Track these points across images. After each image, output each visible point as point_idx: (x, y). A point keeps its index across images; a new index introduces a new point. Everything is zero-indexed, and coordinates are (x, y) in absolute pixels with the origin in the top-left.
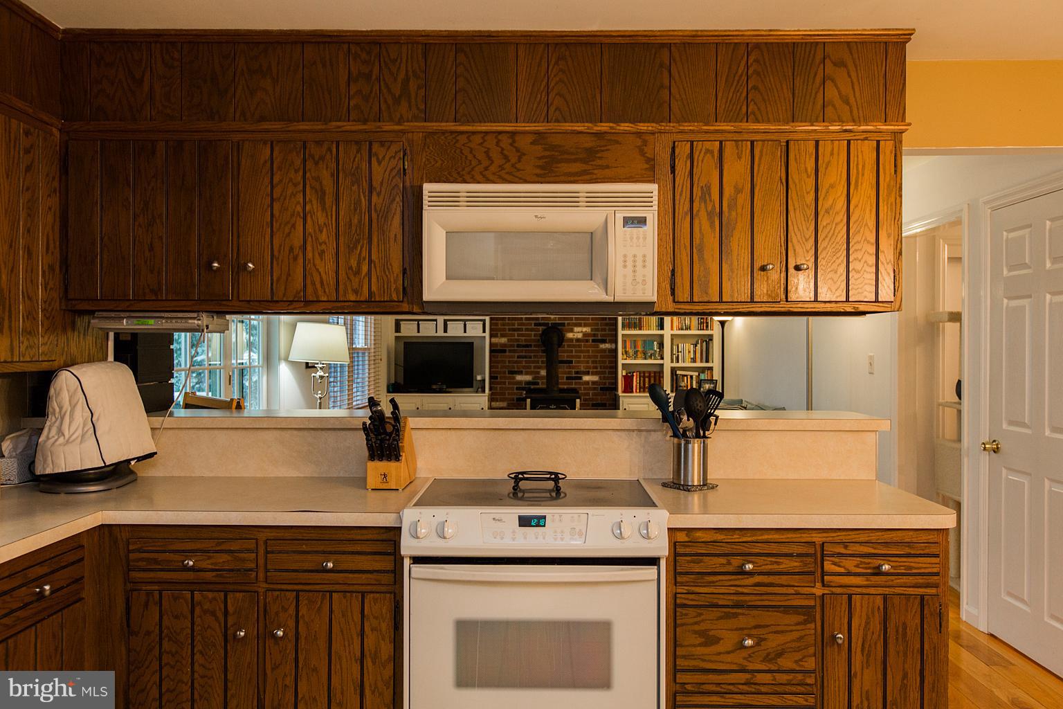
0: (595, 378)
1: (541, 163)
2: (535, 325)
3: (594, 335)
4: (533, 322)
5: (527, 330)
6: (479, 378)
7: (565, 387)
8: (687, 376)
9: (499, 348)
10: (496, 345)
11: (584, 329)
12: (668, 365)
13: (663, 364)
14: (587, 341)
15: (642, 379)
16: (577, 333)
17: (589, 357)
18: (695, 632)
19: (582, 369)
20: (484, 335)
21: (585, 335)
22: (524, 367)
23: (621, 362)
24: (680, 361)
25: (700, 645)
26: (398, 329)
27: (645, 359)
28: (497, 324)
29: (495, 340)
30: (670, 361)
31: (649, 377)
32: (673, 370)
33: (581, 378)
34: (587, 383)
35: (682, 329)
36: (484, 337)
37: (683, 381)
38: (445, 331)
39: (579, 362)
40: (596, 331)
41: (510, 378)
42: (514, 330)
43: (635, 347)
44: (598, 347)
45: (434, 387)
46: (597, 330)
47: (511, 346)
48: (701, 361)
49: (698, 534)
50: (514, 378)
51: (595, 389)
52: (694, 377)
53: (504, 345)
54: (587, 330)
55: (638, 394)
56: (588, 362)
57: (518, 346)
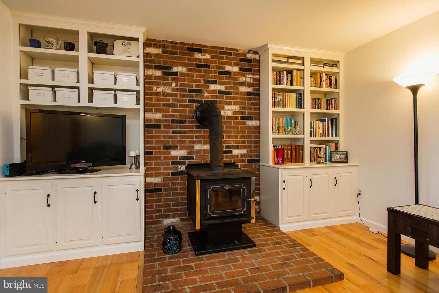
0: (243, 152)
2: (190, 101)
3: (242, 113)
4: (188, 99)
5: (182, 106)
6: (133, 154)
8: (317, 148)
9: (153, 123)
10: (150, 120)
11: (234, 108)
12: (307, 138)
13: (304, 138)
14: (236, 118)
16: (228, 110)
17: (238, 132)
19: (232, 144)
20: (137, 107)
21: (235, 112)
22: (179, 142)
26: (24, 95)
27: (285, 134)
28: (150, 99)
29: (149, 115)
30: (309, 135)
31: (291, 150)
33: (231, 152)
34: (237, 156)
36: (138, 110)
38: (91, 101)
39: (229, 137)
40: (243, 109)
41: (164, 153)
42: (169, 106)
43: (278, 124)
44: (245, 123)
45: (78, 166)
46: (245, 108)
47: (168, 121)
48: (327, 135)
50: (169, 153)
51: (243, 161)
52: (322, 149)
53: (159, 121)
54: (236, 108)
56: (237, 137)
57: (173, 121)
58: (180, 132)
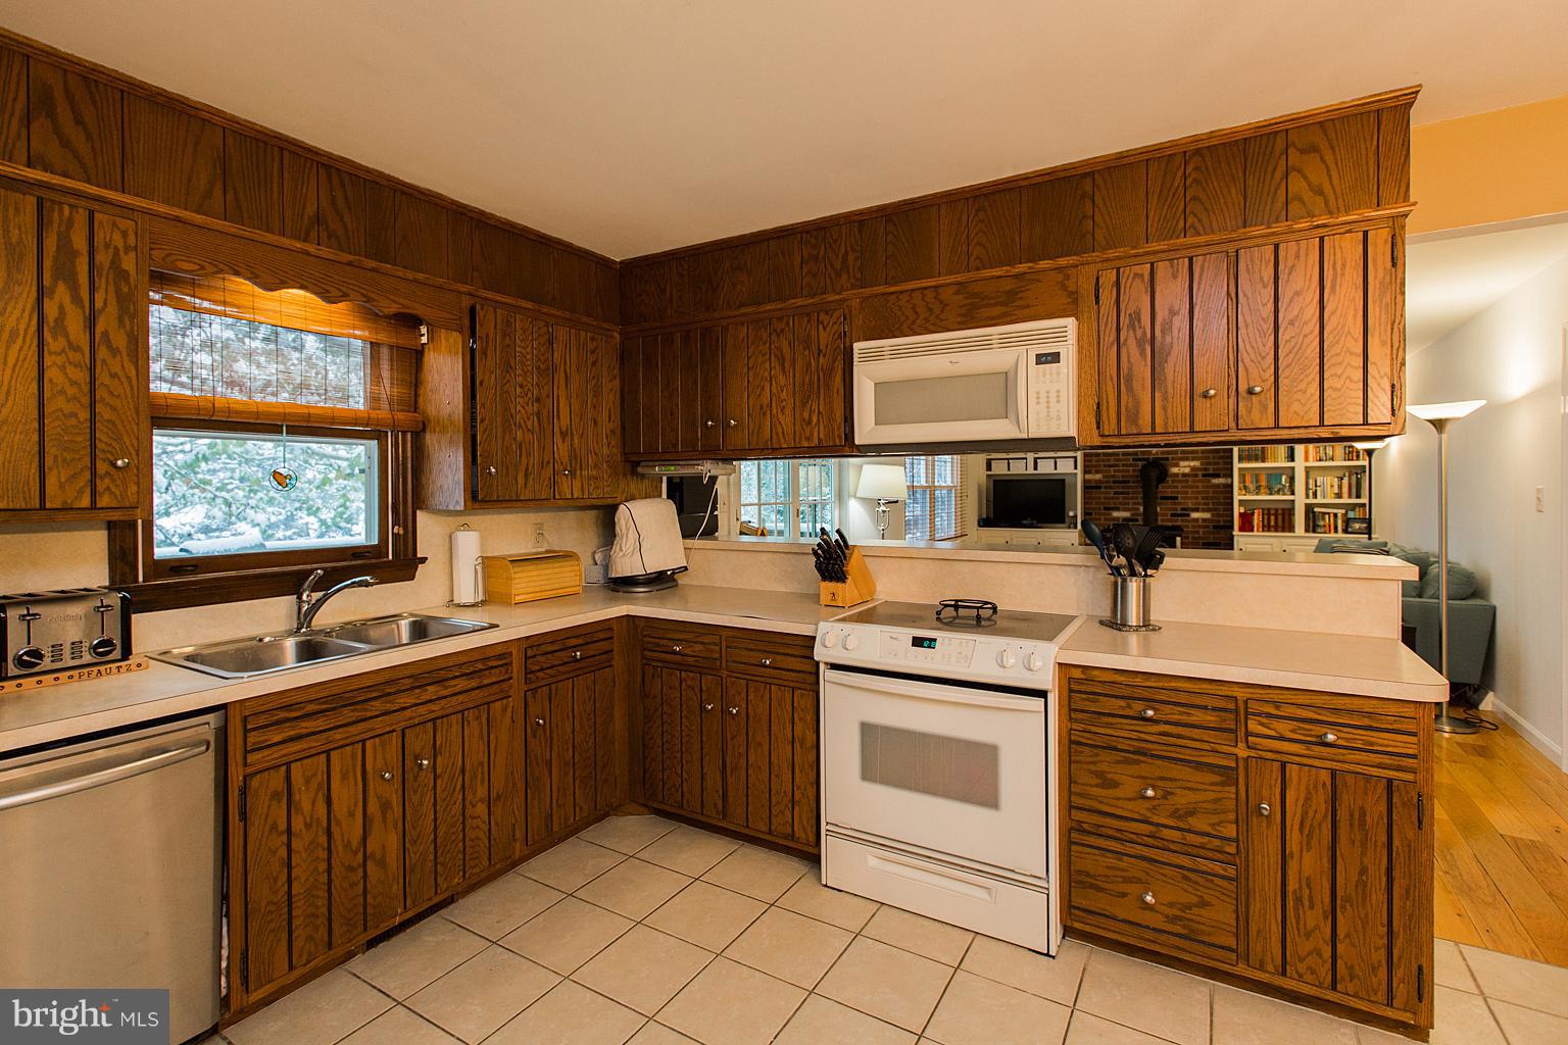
0: (1207, 515)
1: (963, 311)
2: (1135, 460)
3: (1205, 469)
4: (1131, 457)
5: (1126, 466)
6: (1071, 514)
7: (1170, 524)
8: (1328, 514)
9: (1094, 484)
10: (1089, 481)
11: (1192, 464)
12: (1300, 501)
13: (1293, 501)
14: (1196, 475)
15: (1266, 517)
16: (1184, 467)
17: (1198, 492)
18: (1091, 772)
19: (1190, 506)
20: (1076, 471)
21: (1193, 469)
22: (1121, 503)
23: (1237, 497)
24: (1319, 496)
25: (1097, 786)
26: (989, 468)
27: (1271, 494)
28: (1091, 461)
29: (1088, 476)
30: (1304, 496)
31: (1276, 515)
32: (1309, 508)
33: (1188, 515)
34: (1197, 520)
35: (1320, 460)
36: (1076, 474)
37: (1324, 519)
38: (1036, 469)
39: (1185, 498)
41: (1105, 514)
42: (1110, 466)
43: (1257, 481)
44: (1209, 481)
45: (1025, 522)
46: (1207, 464)
47: (1108, 482)
48: (1350, 496)
49: (1095, 673)
50: (1110, 514)
51: (1205, 527)
52: (1339, 515)
53: (1100, 481)
54: (1196, 464)
55: (1261, 534)
56: (1197, 498)
57: (1114, 482)
58: (1123, 493)
